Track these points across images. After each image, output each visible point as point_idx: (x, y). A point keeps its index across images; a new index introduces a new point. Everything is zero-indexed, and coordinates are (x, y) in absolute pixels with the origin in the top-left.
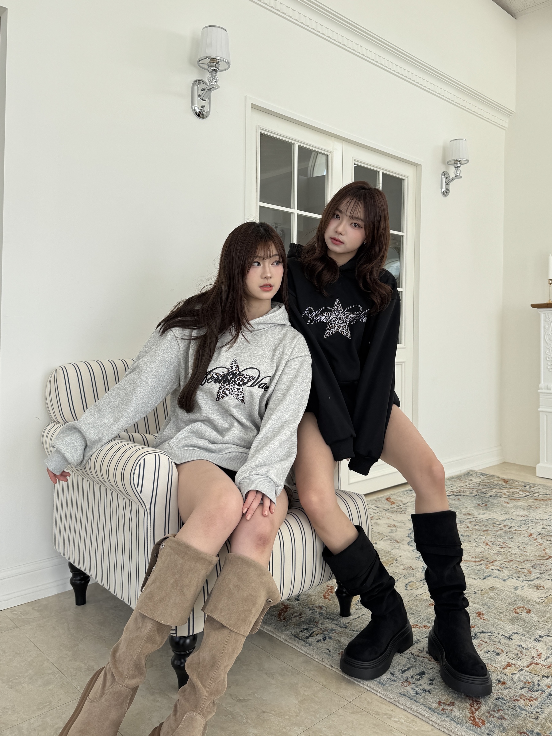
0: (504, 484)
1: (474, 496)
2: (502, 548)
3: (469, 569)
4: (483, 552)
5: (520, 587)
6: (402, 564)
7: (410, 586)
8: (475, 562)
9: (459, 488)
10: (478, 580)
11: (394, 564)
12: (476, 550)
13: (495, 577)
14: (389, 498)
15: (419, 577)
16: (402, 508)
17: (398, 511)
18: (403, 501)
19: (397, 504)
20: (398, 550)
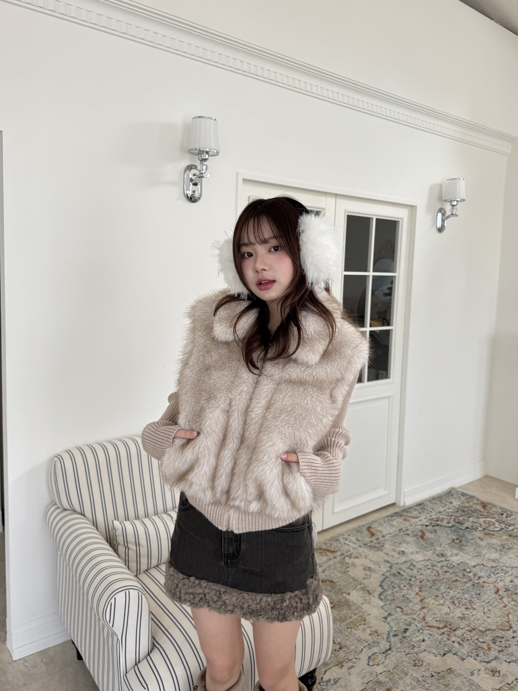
0: (482, 510)
1: (450, 527)
2: (467, 609)
3: (431, 639)
4: (448, 614)
5: (476, 671)
6: (369, 627)
7: (373, 660)
8: (439, 628)
9: (438, 515)
10: (438, 655)
11: (362, 626)
12: (441, 612)
13: (454, 654)
14: (370, 527)
15: (382, 648)
16: (380, 542)
17: (376, 546)
18: (382, 532)
19: (376, 537)
20: (368, 605)
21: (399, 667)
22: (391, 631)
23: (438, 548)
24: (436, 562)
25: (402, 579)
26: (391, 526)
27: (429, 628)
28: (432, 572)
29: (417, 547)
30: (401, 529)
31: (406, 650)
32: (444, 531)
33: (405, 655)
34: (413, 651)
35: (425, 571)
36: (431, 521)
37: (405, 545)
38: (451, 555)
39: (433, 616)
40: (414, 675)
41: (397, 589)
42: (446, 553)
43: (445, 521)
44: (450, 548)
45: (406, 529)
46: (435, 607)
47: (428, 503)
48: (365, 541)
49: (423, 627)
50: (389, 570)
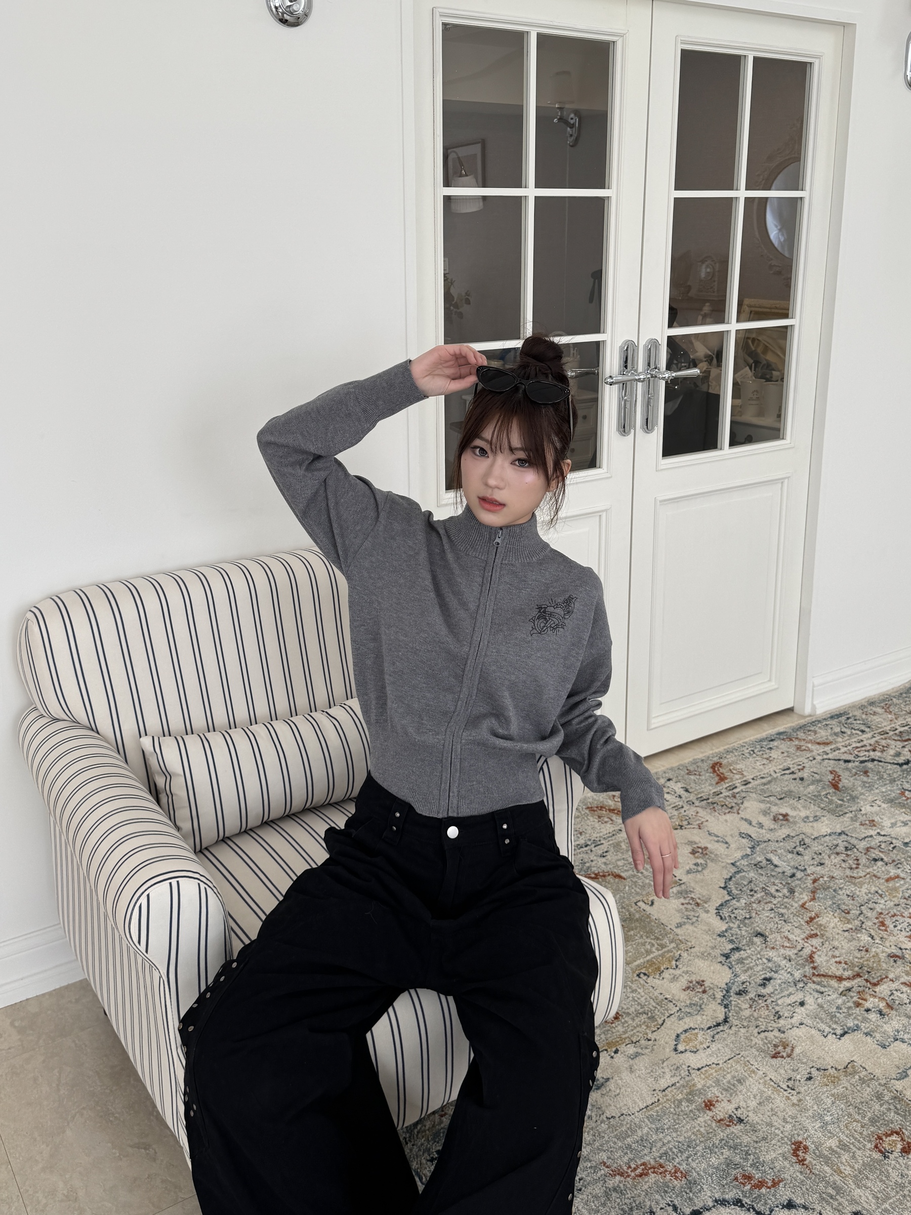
3: (819, 1001)
4: (867, 949)
6: (687, 973)
7: (685, 1041)
8: (840, 979)
11: (670, 971)
13: (867, 1034)
14: (718, 763)
15: (708, 1018)
16: (738, 795)
17: (727, 803)
18: (744, 773)
19: (730, 784)
20: (691, 928)
21: (740, 1056)
22: (733, 984)
23: (866, 809)
24: (856, 838)
25: (773, 874)
26: (765, 761)
27: (819, 980)
28: (844, 861)
29: (819, 807)
30: (789, 769)
31: (760, 1024)
32: (885, 772)
33: (756, 1035)
34: (775, 1025)
35: (829, 857)
36: (859, 751)
37: (791, 802)
38: (892, 824)
39: (830, 953)
40: (772, 1075)
41: (759, 895)
42: (882, 819)
43: (892, 752)
44: (893, 809)
45: (800, 767)
46: (838, 934)
47: (858, 713)
48: (703, 792)
49: (805, 976)
50: (749, 855)
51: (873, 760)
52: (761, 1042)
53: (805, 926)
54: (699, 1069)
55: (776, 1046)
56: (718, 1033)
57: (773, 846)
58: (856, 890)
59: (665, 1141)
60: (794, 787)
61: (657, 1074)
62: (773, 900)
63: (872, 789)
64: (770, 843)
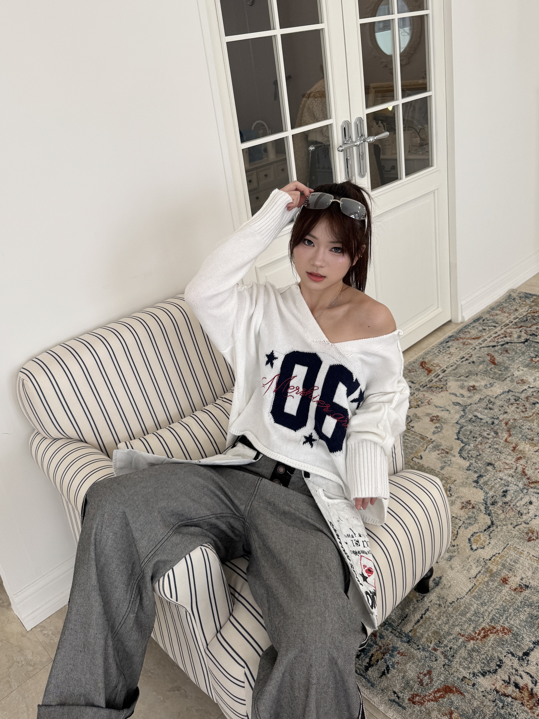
14: (423, 362)
15: (482, 524)
16: (442, 380)
17: (438, 385)
18: (440, 365)
19: (435, 373)
20: (449, 468)
21: (509, 545)
22: (487, 499)
23: (516, 373)
24: (518, 392)
25: (482, 424)
26: (449, 356)
27: (534, 485)
28: (517, 408)
29: (490, 377)
30: (464, 357)
31: (512, 521)
32: (517, 349)
33: (513, 529)
34: (521, 520)
35: (508, 407)
36: (498, 339)
37: (473, 377)
38: (534, 379)
39: (533, 467)
40: (532, 553)
41: (479, 439)
42: (527, 378)
43: (515, 336)
44: (530, 371)
45: (470, 355)
46: (533, 454)
47: (487, 316)
48: (422, 382)
49: (525, 485)
50: (463, 416)
51: (507, 343)
52: (517, 533)
53: (512, 453)
54: (490, 560)
55: (527, 533)
56: (491, 532)
57: (474, 407)
58: (531, 425)
59: (490, 611)
60: (471, 367)
61: (467, 567)
62: (488, 441)
63: (514, 361)
64: (472, 405)
